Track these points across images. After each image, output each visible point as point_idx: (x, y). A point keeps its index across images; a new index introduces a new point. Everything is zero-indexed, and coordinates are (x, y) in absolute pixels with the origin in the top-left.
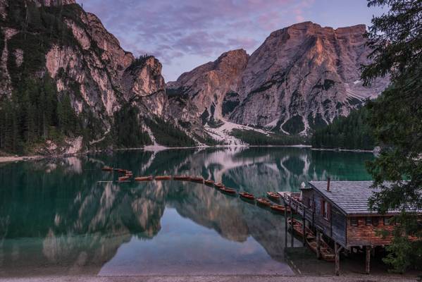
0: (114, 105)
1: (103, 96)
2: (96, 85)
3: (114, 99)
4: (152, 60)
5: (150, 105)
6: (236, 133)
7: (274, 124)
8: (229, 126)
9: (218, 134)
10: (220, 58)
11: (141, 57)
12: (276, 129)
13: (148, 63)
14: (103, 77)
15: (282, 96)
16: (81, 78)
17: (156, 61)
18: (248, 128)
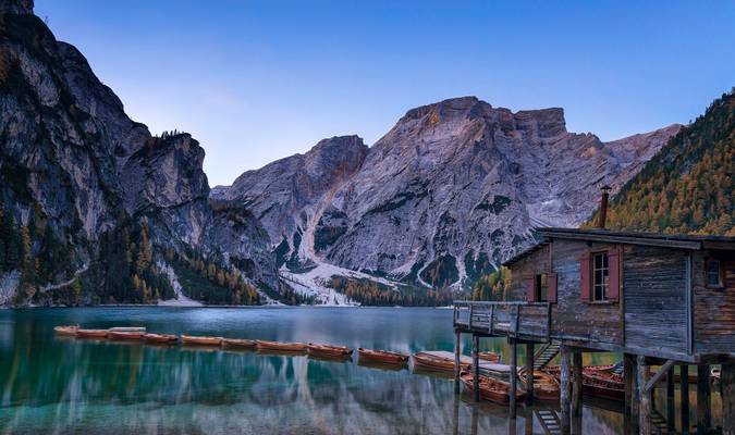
0: (101, 220)
1: (78, 200)
2: (66, 178)
3: (103, 208)
4: (186, 143)
5: (177, 224)
6: (339, 284)
7: (406, 269)
8: (327, 270)
9: (305, 283)
11: (165, 135)
12: (411, 277)
13: (177, 146)
14: (81, 163)
15: (423, 221)
16: (33, 159)
17: (194, 144)
18: (359, 275)
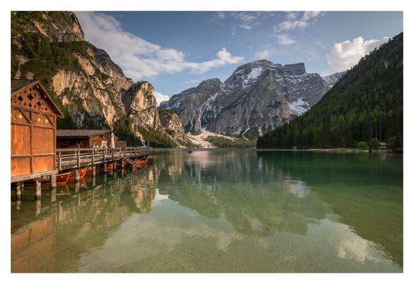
0: (114, 117)
1: (104, 110)
2: (99, 102)
3: (114, 112)
4: (147, 85)
5: (144, 118)
6: (210, 139)
7: (238, 132)
8: (206, 133)
9: (197, 140)
10: (201, 84)
11: (138, 82)
12: (240, 136)
13: (143, 86)
14: (104, 95)
15: (244, 112)
16: (84, 95)
17: (149, 85)
18: (219, 136)
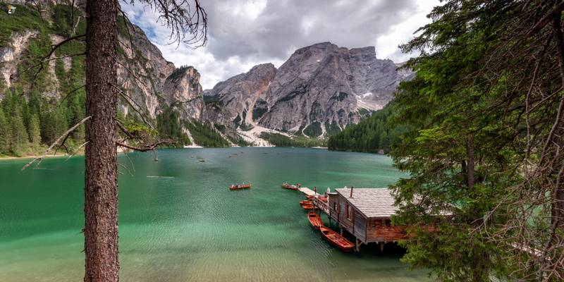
0: (157, 109)
1: (147, 101)
2: (141, 92)
3: (157, 104)
4: (192, 71)
5: (189, 110)
6: (264, 136)
7: (297, 129)
8: (259, 129)
9: (249, 136)
10: (251, 70)
11: (182, 67)
12: (299, 133)
13: (188, 73)
14: (146, 84)
15: (304, 105)
16: (127, 84)
17: (195, 71)
18: (275, 132)
